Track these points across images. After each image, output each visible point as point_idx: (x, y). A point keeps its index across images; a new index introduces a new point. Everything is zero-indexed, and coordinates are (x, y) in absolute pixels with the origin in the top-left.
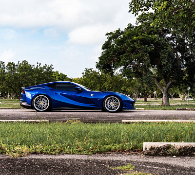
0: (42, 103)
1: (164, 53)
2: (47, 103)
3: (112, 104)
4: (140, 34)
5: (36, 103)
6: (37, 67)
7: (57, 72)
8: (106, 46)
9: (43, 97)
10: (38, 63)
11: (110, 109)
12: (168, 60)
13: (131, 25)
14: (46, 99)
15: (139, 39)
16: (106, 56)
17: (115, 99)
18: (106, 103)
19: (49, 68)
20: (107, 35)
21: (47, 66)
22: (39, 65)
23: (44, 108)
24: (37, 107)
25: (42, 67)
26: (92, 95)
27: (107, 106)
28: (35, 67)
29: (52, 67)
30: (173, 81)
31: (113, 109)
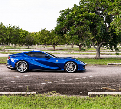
0: (22, 66)
1: (99, 25)
2: (26, 66)
3: (71, 67)
4: (83, 12)
5: (18, 66)
6: (9, 27)
7: (22, 29)
8: (60, 20)
9: (23, 62)
10: (10, 25)
11: (69, 71)
12: (101, 29)
13: (76, 5)
14: (25, 64)
15: (83, 16)
16: (60, 27)
17: (72, 64)
18: (67, 67)
19: (17, 28)
20: (60, 12)
21: (16, 27)
22: (10, 26)
23: (23, 70)
24: (19, 69)
25: (13, 27)
26: (57, 61)
27: (67, 69)
28: (8, 27)
29: (19, 27)
30: (103, 42)
31: (71, 71)
